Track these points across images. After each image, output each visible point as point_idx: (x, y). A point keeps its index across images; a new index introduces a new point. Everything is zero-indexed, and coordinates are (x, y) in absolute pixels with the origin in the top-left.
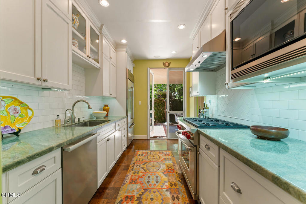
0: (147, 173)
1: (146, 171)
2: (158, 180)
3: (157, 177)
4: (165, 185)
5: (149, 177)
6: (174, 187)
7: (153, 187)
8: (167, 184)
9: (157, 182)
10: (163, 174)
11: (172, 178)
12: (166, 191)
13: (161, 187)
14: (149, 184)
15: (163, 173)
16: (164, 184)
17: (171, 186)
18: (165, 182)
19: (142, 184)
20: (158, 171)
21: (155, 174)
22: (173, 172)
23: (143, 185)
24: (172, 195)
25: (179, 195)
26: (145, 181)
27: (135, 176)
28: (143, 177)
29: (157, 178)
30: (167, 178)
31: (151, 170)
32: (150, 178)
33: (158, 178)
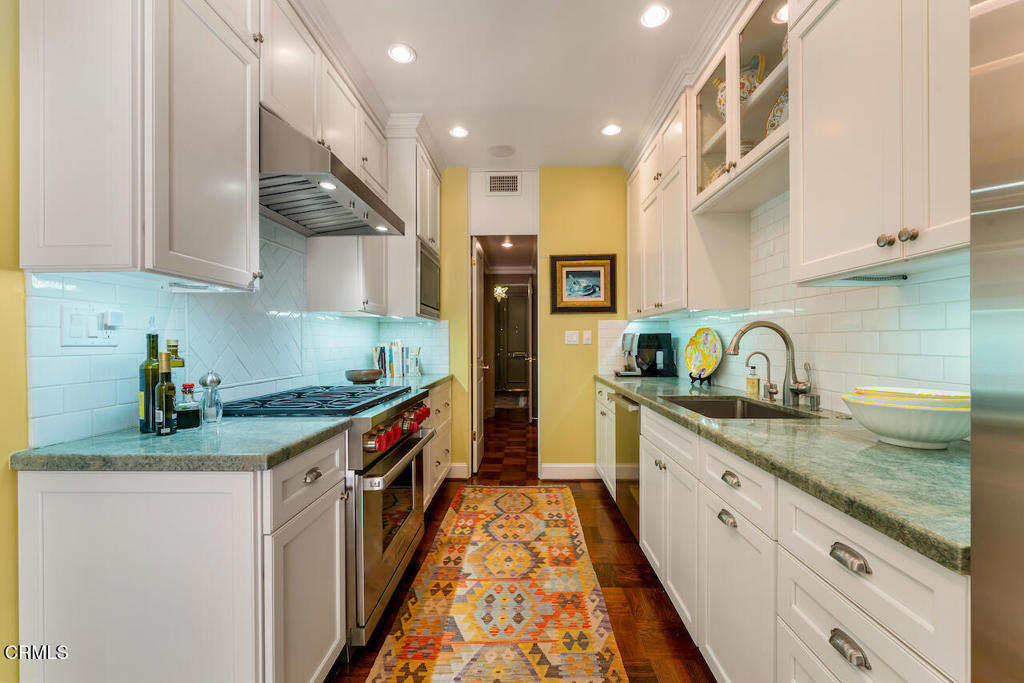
0: (529, 637)
1: (535, 650)
2: (485, 604)
3: (487, 619)
4: (468, 588)
5: (518, 619)
6: (443, 584)
7: (506, 585)
8: (459, 591)
9: (490, 599)
10: (458, 633)
11: (434, 611)
12: (469, 575)
13: (482, 583)
14: (516, 594)
15: (459, 638)
16: (468, 593)
17: (450, 585)
18: (464, 599)
19: (540, 592)
20: (476, 649)
21: (495, 631)
22: (414, 644)
23: (535, 590)
24: (459, 566)
25: (442, 565)
26: (530, 604)
27: (573, 626)
28: (542, 620)
29: (488, 614)
30: (451, 614)
31: (513, 655)
32: (514, 613)
33: (484, 614)
